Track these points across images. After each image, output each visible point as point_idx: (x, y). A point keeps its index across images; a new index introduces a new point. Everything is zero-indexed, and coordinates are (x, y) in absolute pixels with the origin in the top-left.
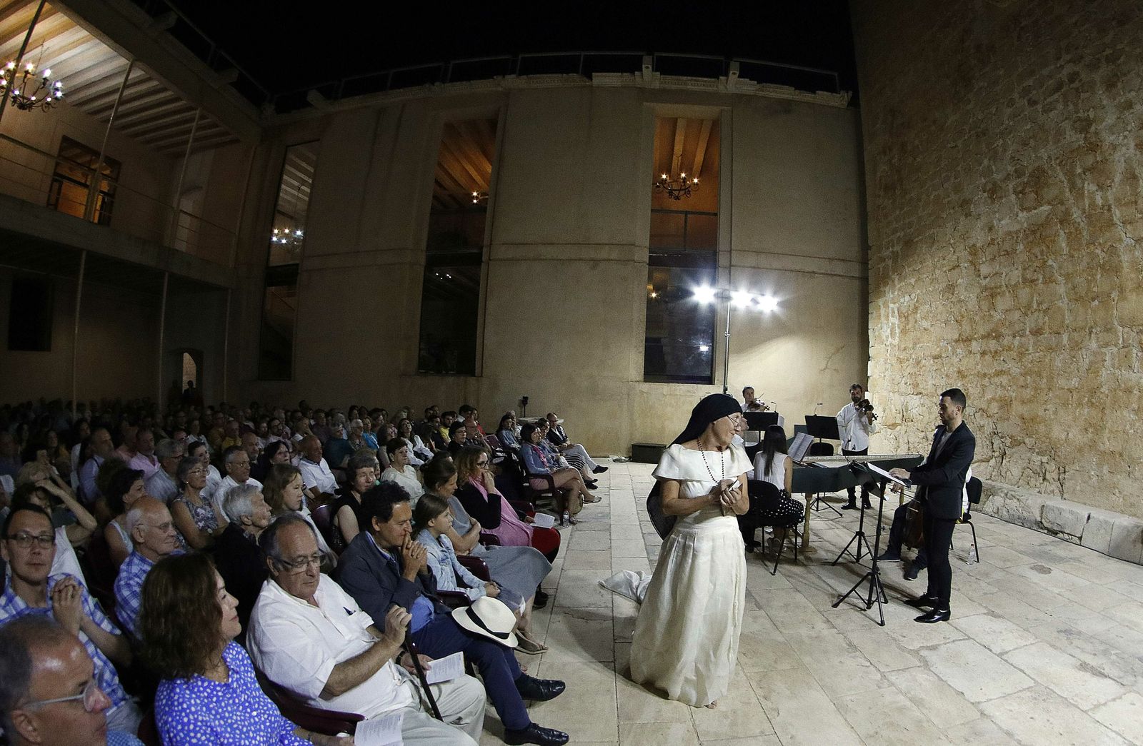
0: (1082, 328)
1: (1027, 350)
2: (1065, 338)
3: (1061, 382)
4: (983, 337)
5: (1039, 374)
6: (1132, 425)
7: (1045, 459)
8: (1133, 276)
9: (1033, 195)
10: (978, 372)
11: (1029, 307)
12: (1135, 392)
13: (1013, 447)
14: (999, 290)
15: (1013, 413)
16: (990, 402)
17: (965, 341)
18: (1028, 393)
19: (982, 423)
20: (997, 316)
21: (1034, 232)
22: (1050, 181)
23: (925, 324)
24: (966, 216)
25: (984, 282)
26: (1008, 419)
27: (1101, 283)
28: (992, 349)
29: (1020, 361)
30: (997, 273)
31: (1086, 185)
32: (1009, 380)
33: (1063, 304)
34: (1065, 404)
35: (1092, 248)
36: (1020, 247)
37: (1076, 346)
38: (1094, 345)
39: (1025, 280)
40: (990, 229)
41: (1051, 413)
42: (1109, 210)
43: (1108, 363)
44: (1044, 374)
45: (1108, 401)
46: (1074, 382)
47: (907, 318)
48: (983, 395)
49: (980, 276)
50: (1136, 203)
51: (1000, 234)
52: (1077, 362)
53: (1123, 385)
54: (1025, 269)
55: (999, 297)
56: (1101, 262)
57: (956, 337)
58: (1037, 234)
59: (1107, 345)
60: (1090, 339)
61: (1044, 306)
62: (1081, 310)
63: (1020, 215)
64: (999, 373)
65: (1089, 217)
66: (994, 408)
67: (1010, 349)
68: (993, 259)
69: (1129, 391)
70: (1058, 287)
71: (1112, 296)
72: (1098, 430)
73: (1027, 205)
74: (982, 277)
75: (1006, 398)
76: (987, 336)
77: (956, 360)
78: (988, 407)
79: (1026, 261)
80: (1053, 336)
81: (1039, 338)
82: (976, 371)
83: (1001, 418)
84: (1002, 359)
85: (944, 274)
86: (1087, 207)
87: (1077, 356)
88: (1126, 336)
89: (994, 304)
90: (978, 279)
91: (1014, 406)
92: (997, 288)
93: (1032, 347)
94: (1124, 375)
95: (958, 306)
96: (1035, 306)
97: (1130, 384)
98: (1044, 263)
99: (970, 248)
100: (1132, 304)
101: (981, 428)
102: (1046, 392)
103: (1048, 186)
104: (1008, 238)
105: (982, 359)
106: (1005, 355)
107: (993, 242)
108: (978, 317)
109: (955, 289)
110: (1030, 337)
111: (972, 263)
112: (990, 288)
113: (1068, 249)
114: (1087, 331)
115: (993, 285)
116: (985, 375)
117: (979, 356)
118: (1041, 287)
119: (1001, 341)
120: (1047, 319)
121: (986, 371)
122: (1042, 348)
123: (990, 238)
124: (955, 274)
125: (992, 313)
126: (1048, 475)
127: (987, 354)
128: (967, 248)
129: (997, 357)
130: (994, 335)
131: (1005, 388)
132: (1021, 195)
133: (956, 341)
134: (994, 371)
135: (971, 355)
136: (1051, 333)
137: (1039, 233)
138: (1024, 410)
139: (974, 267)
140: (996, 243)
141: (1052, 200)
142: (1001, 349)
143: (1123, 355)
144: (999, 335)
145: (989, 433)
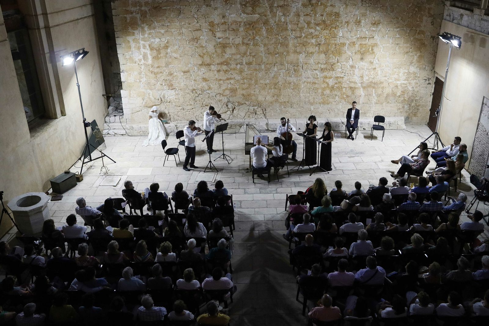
0: (271, 64)
1: (244, 70)
2: (263, 67)
3: (262, 82)
4: (218, 64)
5: (251, 79)
6: (292, 93)
7: (256, 108)
8: (293, 48)
9: (250, 8)
10: (216, 79)
12: (292, 84)
13: (239, 106)
14: (228, 45)
15: (238, 93)
16: (224, 90)
17: (207, 65)
18: (245, 86)
19: (220, 99)
20: (227, 56)
21: (250, 24)
22: (261, 5)
23: (175, 55)
24: (207, 6)
25: (219, 40)
26: (235, 96)
27: (280, 49)
28: (224, 70)
29: (241, 74)
30: (227, 38)
31: (278, 12)
32: (235, 81)
33: (263, 55)
34: (264, 89)
35: (277, 36)
36: (242, 29)
37: (267, 70)
38: (276, 69)
39: (243, 43)
40: (224, 17)
41: (257, 92)
42: (287, 24)
43: (282, 75)
44: (253, 79)
45: (282, 87)
46: (268, 81)
47: (158, 51)
48: (220, 88)
49: (215, 37)
50: (298, 24)
51: (230, 20)
52: (269, 75)
53: (287, 82)
54: (243, 39)
55: (228, 48)
56: (281, 42)
57: (201, 63)
58: (251, 25)
59: (281, 69)
60: (274, 67)
61: (253, 54)
62: (271, 57)
63: (243, 14)
64: (228, 79)
65: (277, 25)
66: (227, 92)
67: (234, 69)
68: (225, 31)
69: (290, 83)
70: (260, 48)
71: (284, 54)
72: (278, 96)
73: (247, 11)
74: (217, 37)
75: (234, 88)
76: (222, 64)
77: (200, 73)
78: (224, 92)
79: (244, 35)
80: (257, 65)
81: (250, 66)
82: (215, 78)
83: (231, 96)
84: (230, 73)
85: (190, 32)
86: (277, 20)
87: (268, 73)
88: (289, 67)
89: (225, 51)
90: (215, 38)
91: (238, 91)
92: (227, 44)
93: (247, 69)
94: (288, 78)
95: (201, 49)
96: (248, 54)
97: (290, 81)
98: (254, 38)
99: (209, 22)
100: (292, 57)
101: (220, 101)
102: (254, 85)
103: (260, 7)
104: (234, 23)
105: (218, 73)
106: (232, 72)
107: (225, 23)
108: (215, 55)
109: (199, 40)
110: (246, 65)
111: (210, 30)
112: (222, 43)
113: (266, 34)
114: (273, 65)
115: (224, 42)
116: (220, 80)
117: (216, 72)
118: (252, 47)
119: (229, 66)
120: (254, 59)
121: (221, 78)
122: (252, 70)
123: (223, 21)
124: (198, 33)
125: (224, 54)
126: (258, 113)
127: (221, 71)
128: (207, 22)
129: (227, 73)
130: (225, 63)
131: (233, 84)
132: (244, 6)
133: (200, 65)
134: (226, 78)
135: (211, 71)
136: (256, 64)
137: (252, 25)
138: (244, 92)
139: (212, 32)
140: (227, 24)
141: (261, 13)
142: (230, 69)
143: (287, 73)
144: (228, 64)
145: (225, 102)
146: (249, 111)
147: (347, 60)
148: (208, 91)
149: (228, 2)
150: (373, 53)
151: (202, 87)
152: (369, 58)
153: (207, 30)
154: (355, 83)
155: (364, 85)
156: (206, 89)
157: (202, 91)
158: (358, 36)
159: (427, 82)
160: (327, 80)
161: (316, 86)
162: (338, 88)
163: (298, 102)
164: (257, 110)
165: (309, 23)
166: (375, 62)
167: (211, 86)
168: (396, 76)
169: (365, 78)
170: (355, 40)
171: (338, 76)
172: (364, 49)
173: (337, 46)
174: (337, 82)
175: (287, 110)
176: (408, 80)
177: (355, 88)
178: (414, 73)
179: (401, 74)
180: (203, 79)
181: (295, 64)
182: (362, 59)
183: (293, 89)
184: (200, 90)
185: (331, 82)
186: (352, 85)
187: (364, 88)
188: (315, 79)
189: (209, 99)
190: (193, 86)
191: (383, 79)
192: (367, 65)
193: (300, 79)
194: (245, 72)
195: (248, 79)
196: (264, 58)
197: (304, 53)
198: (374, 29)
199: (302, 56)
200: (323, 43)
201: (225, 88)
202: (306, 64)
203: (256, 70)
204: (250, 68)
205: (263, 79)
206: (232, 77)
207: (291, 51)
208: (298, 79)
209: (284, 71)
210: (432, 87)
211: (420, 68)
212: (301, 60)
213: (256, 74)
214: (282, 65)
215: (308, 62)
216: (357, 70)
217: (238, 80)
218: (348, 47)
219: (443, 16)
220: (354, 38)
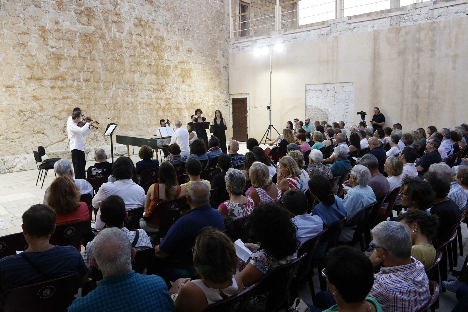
0: (109, 82)
1: (82, 88)
2: (101, 84)
3: (101, 102)
4: (51, 79)
5: (90, 99)
6: (130, 115)
7: (96, 133)
8: (128, 67)
9: (85, 19)
10: (50, 97)
11: (82, 69)
12: (130, 104)
14: (62, 57)
16: (60, 112)
17: (37, 79)
19: (56, 123)
20: (62, 69)
21: (86, 36)
22: (96, 17)
24: (36, 6)
25: (52, 50)
27: (117, 66)
28: (59, 86)
29: (78, 92)
30: (60, 48)
31: (113, 27)
32: (72, 101)
33: (100, 71)
34: (104, 110)
35: (114, 52)
36: (77, 40)
37: (106, 89)
38: (114, 88)
39: (80, 57)
40: (57, 23)
41: (97, 114)
42: (121, 41)
43: (120, 95)
44: (92, 99)
45: (121, 108)
46: (107, 102)
48: (55, 109)
50: (131, 43)
51: (64, 28)
52: (108, 94)
54: (80, 51)
55: (63, 60)
56: (117, 59)
57: (29, 76)
59: (119, 89)
60: (113, 86)
61: (91, 70)
62: (108, 75)
63: (78, 24)
64: (64, 98)
65: (113, 40)
67: (71, 86)
68: (59, 39)
69: (128, 104)
70: (97, 63)
71: (121, 72)
73: (82, 21)
74: (49, 46)
76: (56, 78)
77: (29, 90)
79: (80, 47)
80: (95, 83)
81: (88, 83)
82: (48, 97)
84: (66, 91)
85: (14, 34)
86: (112, 36)
87: (107, 91)
88: (126, 86)
89: (59, 63)
90: (47, 46)
92: (62, 55)
94: (126, 99)
95: (29, 58)
96: (86, 69)
97: (128, 102)
98: (91, 51)
99: (39, 27)
100: (128, 76)
101: (56, 125)
102: (93, 106)
103: (95, 19)
104: (69, 33)
105: (52, 90)
106: (68, 89)
107: (58, 30)
108: (47, 68)
109: (26, 47)
110: (83, 82)
111: (41, 36)
112: (56, 54)
113: (103, 50)
114: (111, 83)
115: (58, 53)
116: (55, 99)
117: (49, 88)
118: (89, 61)
119: (65, 82)
120: (92, 76)
121: (56, 97)
122: (90, 88)
123: (56, 28)
124: (25, 38)
125: (58, 67)
126: (99, 139)
127: (55, 88)
128: (37, 26)
129: (63, 90)
130: (60, 78)
131: (70, 105)
132: (78, 15)
133: (29, 79)
134: (62, 96)
135: (43, 88)
137: (88, 37)
139: (43, 39)
140: (60, 31)
141: (96, 26)
142: (66, 86)
143: (125, 93)
144: (63, 79)
145: (62, 127)
146: (90, 137)
147: (173, 81)
148: (39, 114)
149: (61, 7)
150: (191, 76)
151: (32, 108)
152: (188, 81)
153: (36, 36)
154: (180, 104)
155: (187, 106)
156: (38, 110)
157: (33, 113)
158: (179, 60)
159: (226, 104)
160: (160, 101)
161: (151, 107)
162: (168, 108)
163: (137, 124)
164: (98, 136)
165: (140, 43)
166: (192, 85)
167: (44, 106)
168: (207, 98)
169: (188, 100)
170: (177, 64)
171: (168, 97)
172: (184, 73)
173: (164, 68)
174: (167, 103)
176: (215, 102)
177: (181, 109)
178: (218, 96)
179: (210, 97)
180: (33, 97)
181: (132, 83)
182: (183, 82)
183: (131, 110)
184: (29, 111)
185: (163, 103)
186: (179, 106)
187: (187, 109)
188: (150, 100)
189: (42, 123)
190: (20, 106)
191: (199, 101)
192: (187, 88)
193: (137, 100)
194: (83, 90)
195: (87, 99)
196: (102, 75)
197: (138, 73)
198: (189, 55)
199: (137, 75)
200: (153, 63)
201: (61, 109)
202: (141, 84)
203: (95, 88)
204: (88, 86)
205: (103, 99)
206: (68, 96)
207: (127, 69)
208: (136, 99)
209: (122, 90)
210: (229, 108)
211: (221, 92)
212: (136, 80)
213: (95, 93)
214: (119, 84)
215: (142, 82)
216: (181, 92)
217: (75, 100)
218: (172, 70)
219: (228, 51)
220: (176, 61)
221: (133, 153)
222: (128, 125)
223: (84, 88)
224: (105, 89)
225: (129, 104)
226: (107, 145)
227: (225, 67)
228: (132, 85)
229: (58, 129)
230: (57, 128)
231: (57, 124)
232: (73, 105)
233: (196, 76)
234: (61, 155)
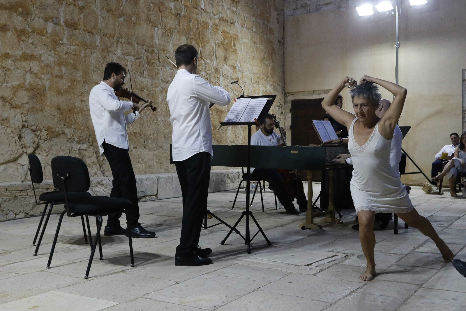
0: (112, 36)
1: (61, 40)
2: (98, 39)
5: (75, 67)
7: (84, 146)
8: (145, 11)
13: (51, 139)
15: (48, 103)
16: (15, 89)
18: (64, 84)
19: (5, 115)
26: (42, 110)
27: (126, 6)
28: (17, 27)
29: (55, 49)
32: (41, 67)
44: (80, 68)
53: (138, 86)
59: (128, 54)
60: (117, 46)
61: (80, 4)
62: (111, 20)
64: (26, 57)
66: (23, 97)
67: (41, 33)
71: (133, 19)
75: (39, 87)
76: (11, 8)
78: (14, 95)
80: (87, 34)
81: (74, 32)
83: (33, 108)
84: (30, 41)
88: (139, 51)
91: (48, 96)
93: (67, 39)
100: (143, 30)
102: (81, 84)
106: (35, 38)
110: (65, 27)
114: (115, 39)
116: (7, 56)
119: (29, 19)
120: (82, 16)
121: (8, 51)
122: (77, 42)
127: (8, 30)
129: (23, 38)
130: (20, 9)
131: (36, 74)
134: (20, 53)
136: (85, 31)
138: (61, 100)
142: (30, 30)
143: (138, 64)
144: (26, 14)
145: (17, 126)
147: (211, 55)
150: (236, 50)
152: (232, 58)
158: (220, 15)
159: (280, 111)
163: (155, 135)
164: (86, 153)
166: (237, 67)
170: (217, 21)
172: (226, 41)
173: (200, 25)
175: (139, 152)
181: (149, 47)
182: (225, 58)
192: (231, 71)
193: (156, 83)
194: (62, 44)
195: (70, 66)
196: (100, 20)
197: (160, 27)
198: (234, 9)
199: (158, 32)
200: (183, 13)
201: (18, 83)
202: (164, 50)
203: (86, 45)
204: (74, 37)
205: (99, 72)
206: (35, 54)
207: (143, 16)
208: (154, 81)
209: (133, 59)
210: (285, 119)
211: (274, 87)
212: (157, 41)
213: (85, 56)
214: (129, 43)
215: (166, 49)
216: (221, 78)
217: (47, 65)
218: (210, 33)
219: (284, 13)
220: (216, 17)
221: (156, 195)
222: (140, 134)
223: (65, 40)
224: (103, 50)
225: (143, 91)
226: (103, 177)
227: (279, 41)
228: (150, 50)
229: (9, 130)
230: (7, 127)
231: (6, 119)
232: (43, 76)
233: (243, 50)
234: (22, 193)
